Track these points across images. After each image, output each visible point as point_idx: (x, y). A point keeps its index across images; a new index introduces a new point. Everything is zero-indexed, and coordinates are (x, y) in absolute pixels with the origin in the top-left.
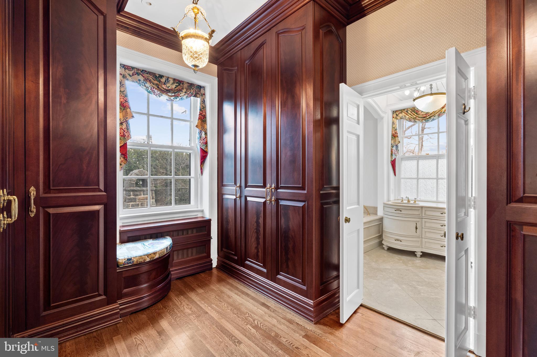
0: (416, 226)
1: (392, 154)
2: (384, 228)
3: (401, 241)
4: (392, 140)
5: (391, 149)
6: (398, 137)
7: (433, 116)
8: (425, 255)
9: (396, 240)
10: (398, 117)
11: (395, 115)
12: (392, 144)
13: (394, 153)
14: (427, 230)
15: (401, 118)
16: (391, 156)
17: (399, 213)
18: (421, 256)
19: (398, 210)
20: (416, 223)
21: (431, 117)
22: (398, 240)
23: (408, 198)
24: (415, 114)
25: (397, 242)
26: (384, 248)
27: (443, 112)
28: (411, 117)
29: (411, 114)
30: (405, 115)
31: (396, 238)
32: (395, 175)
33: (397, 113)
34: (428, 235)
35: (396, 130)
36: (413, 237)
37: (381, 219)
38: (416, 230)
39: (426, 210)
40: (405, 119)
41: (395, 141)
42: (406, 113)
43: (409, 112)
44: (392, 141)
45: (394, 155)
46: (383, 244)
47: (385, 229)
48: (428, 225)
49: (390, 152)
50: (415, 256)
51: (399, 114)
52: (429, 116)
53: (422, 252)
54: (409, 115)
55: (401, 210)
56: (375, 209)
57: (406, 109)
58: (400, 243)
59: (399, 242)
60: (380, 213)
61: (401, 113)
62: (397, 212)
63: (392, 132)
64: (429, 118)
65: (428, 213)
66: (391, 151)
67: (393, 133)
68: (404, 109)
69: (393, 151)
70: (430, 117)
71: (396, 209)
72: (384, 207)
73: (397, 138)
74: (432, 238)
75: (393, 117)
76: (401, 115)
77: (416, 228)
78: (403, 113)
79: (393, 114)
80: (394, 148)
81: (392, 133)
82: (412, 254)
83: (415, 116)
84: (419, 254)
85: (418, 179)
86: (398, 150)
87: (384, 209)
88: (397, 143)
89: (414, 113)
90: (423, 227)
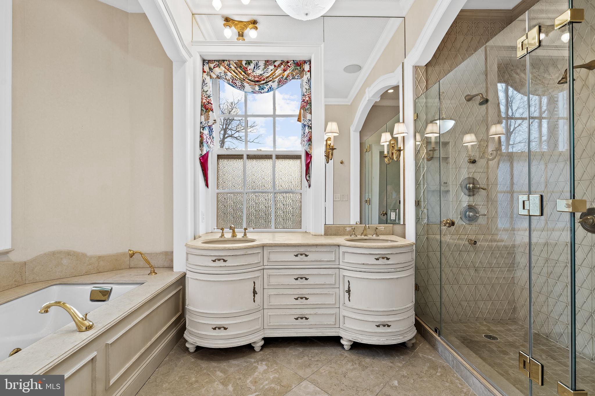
0: (254, 288)
1: (201, 143)
2: (187, 302)
3: (225, 329)
4: (201, 115)
5: (201, 132)
6: (212, 110)
7: (271, 81)
8: (269, 343)
9: (215, 329)
10: (212, 74)
11: (206, 68)
12: (201, 123)
13: (205, 140)
14: (272, 292)
15: (218, 77)
16: (200, 146)
17: (221, 266)
18: (264, 348)
19: (219, 260)
20: (254, 283)
21: (269, 82)
22: (219, 328)
24: (243, 73)
25: (217, 333)
26: (188, 348)
27: (285, 77)
28: (236, 77)
29: (236, 71)
30: (226, 71)
31: (214, 324)
32: (207, 185)
33: (212, 66)
34: (274, 301)
35: (209, 97)
36: (247, 313)
37: (182, 281)
38: (254, 296)
39: (269, 252)
40: (226, 79)
41: (207, 118)
42: (227, 67)
43: (231, 66)
44: (203, 117)
45: (205, 144)
46: (186, 341)
47: (190, 306)
48: (273, 281)
49: (198, 139)
50: (254, 353)
51: (214, 68)
52: (264, 80)
53: (263, 339)
54: (233, 72)
55: (225, 259)
56: (169, 256)
57: (226, 61)
59: (222, 333)
60: (179, 267)
61: (218, 66)
62: (218, 263)
63: (202, 99)
64: (265, 83)
65: (273, 257)
66: (201, 137)
67: (204, 101)
68: (224, 61)
69: (205, 137)
70: (267, 82)
71: (214, 259)
72: (187, 254)
73: (211, 112)
74: (281, 305)
75: (204, 72)
76: (217, 70)
77: (255, 293)
78: (221, 67)
79: (204, 65)
80: (206, 132)
81: (202, 102)
82: (248, 350)
83: (242, 77)
84: (259, 345)
86: (213, 138)
87: (187, 260)
88: (211, 122)
89: (240, 70)
90: (266, 287)
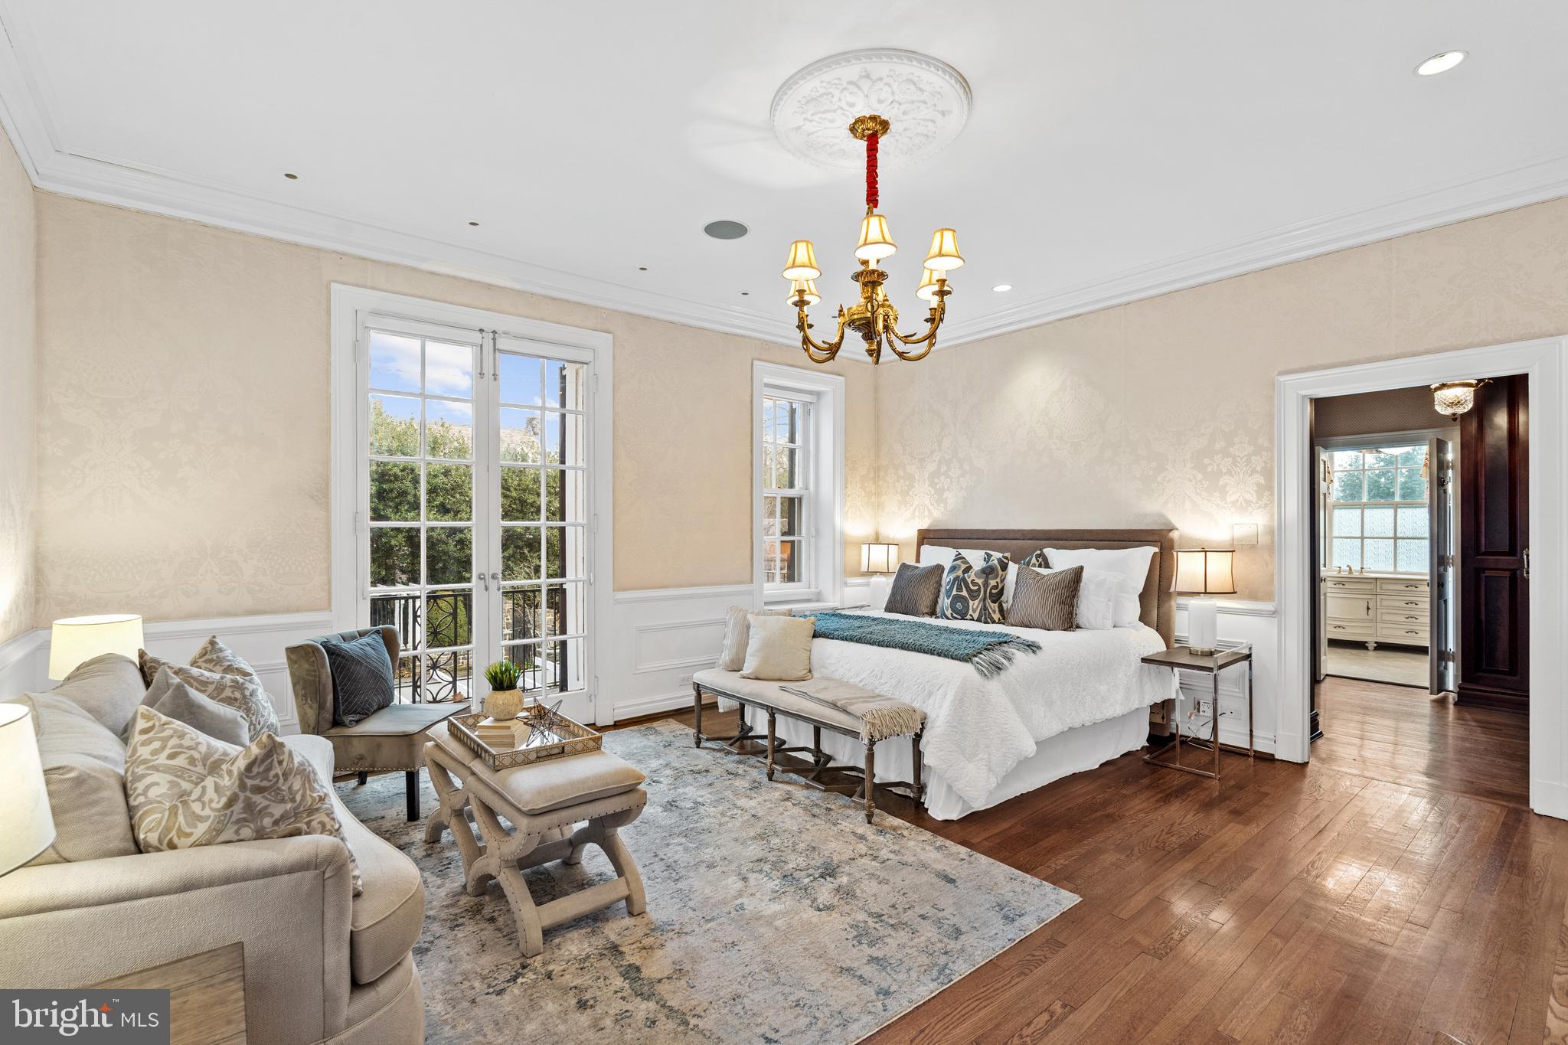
0: (1368, 606)
3: (1344, 628)
8: (1382, 647)
9: (1337, 627)
14: (1384, 611)
17: (1340, 588)
18: (1376, 649)
19: (1339, 584)
20: (1368, 602)
22: (1340, 627)
23: (1350, 568)
25: (1337, 630)
31: (1336, 624)
34: (1386, 617)
36: (1363, 621)
38: (1368, 611)
39: (1381, 583)
48: (1385, 603)
50: (1366, 648)
53: (1376, 643)
55: (1344, 583)
58: (1343, 630)
59: (1341, 630)
62: (1338, 586)
65: (1383, 586)
71: (1335, 583)
74: (1391, 620)
77: (1368, 609)
82: (1360, 646)
84: (1371, 646)
85: (1362, 538)
90: (1378, 606)
